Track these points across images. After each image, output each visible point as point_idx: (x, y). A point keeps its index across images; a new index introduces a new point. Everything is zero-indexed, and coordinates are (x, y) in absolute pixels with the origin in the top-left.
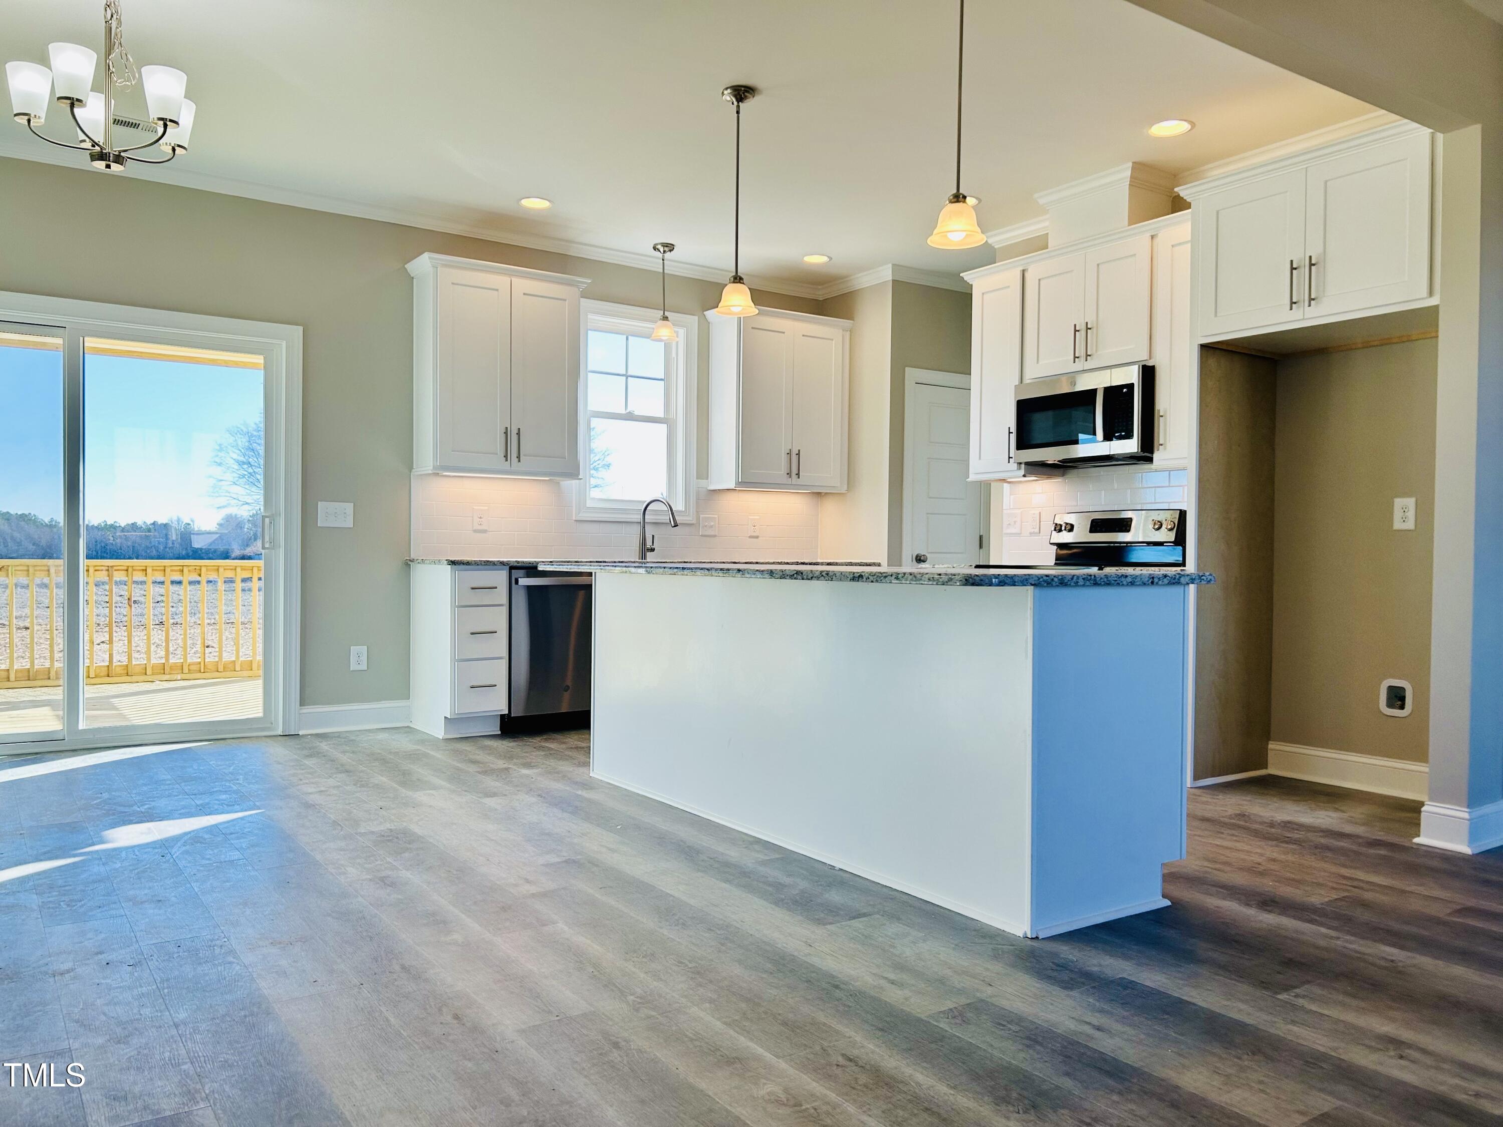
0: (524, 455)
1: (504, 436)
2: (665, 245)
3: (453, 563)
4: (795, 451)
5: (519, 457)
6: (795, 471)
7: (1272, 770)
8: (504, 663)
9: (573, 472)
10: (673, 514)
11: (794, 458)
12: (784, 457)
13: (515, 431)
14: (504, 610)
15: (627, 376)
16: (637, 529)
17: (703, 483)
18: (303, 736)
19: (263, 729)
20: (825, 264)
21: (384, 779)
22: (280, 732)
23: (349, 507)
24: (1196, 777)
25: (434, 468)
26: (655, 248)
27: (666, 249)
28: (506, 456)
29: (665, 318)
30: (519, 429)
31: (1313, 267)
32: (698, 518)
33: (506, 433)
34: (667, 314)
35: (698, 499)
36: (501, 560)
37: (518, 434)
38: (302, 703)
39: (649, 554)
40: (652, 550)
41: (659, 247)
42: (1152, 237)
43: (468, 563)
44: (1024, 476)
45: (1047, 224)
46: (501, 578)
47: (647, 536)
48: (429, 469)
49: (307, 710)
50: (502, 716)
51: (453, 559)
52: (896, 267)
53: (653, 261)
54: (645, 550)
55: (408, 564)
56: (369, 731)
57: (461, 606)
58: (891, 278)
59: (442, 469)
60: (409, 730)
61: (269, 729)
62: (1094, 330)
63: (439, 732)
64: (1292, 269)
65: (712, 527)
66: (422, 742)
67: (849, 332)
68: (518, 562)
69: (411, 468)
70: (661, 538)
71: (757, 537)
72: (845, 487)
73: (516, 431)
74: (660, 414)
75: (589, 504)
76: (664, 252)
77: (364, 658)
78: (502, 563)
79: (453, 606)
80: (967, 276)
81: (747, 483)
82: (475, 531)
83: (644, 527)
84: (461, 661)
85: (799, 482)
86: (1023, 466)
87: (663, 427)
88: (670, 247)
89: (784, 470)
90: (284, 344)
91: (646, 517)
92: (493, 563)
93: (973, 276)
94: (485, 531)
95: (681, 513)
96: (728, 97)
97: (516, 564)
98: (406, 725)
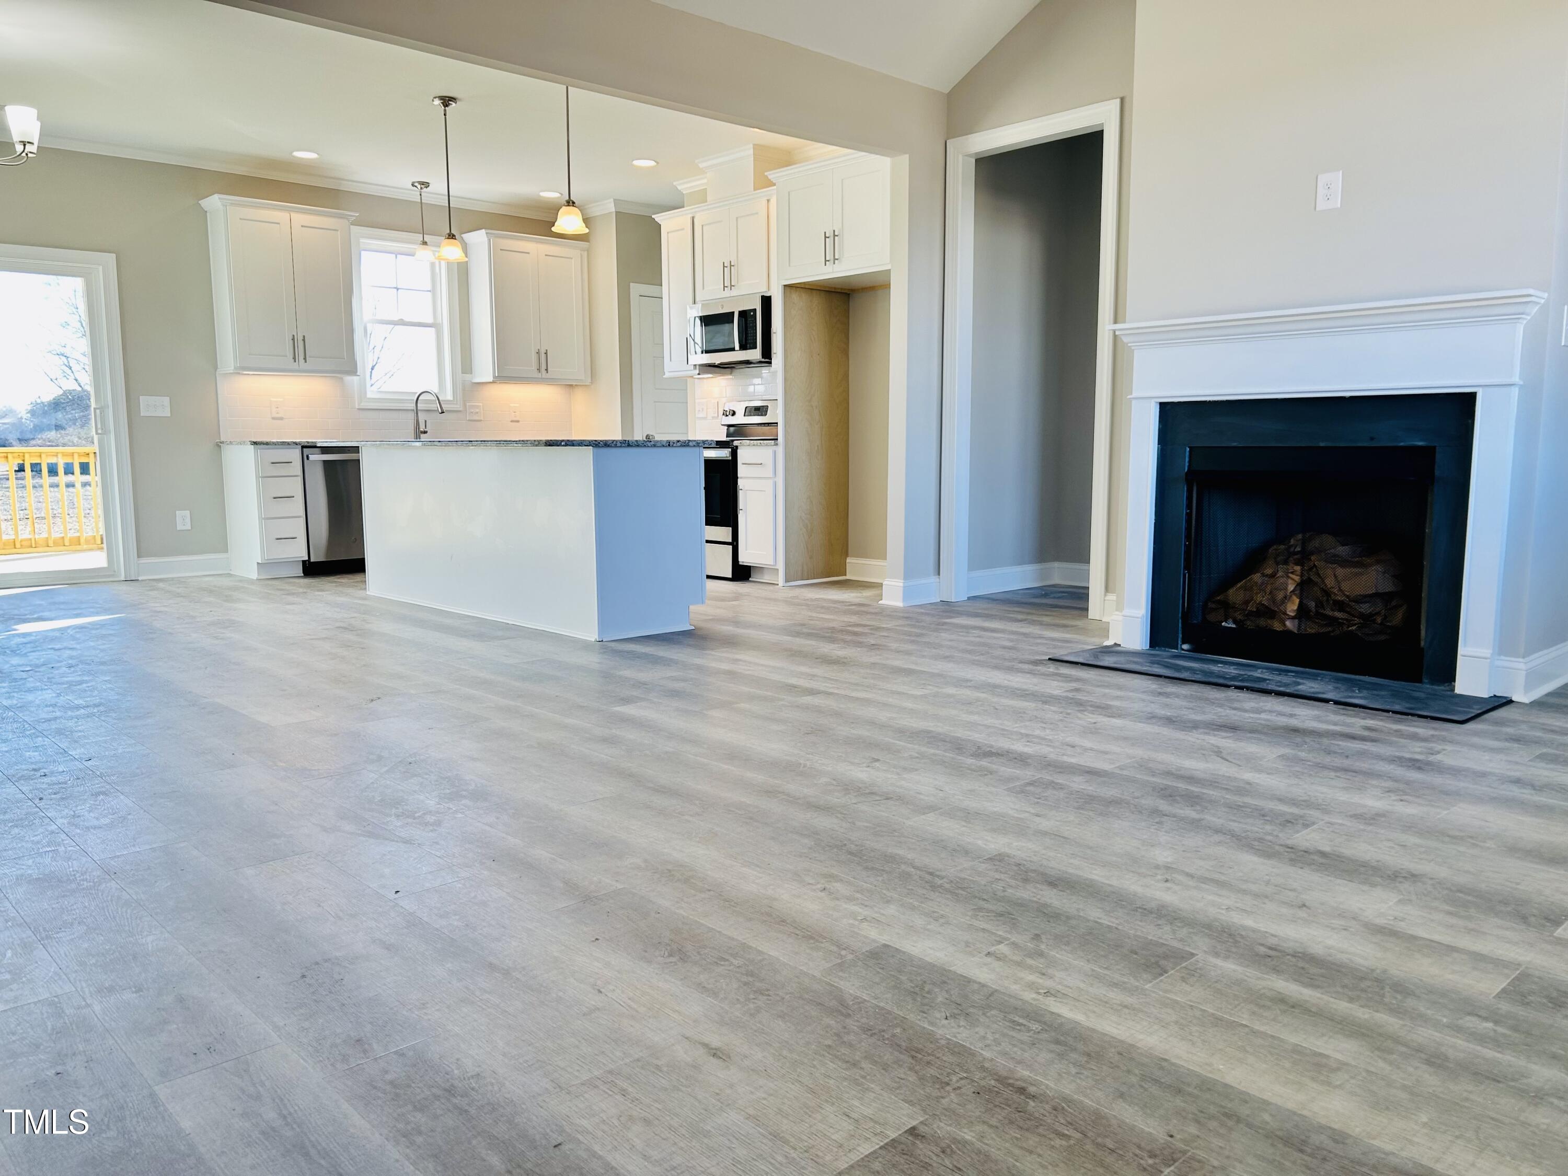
0: (310, 357)
1: (291, 342)
2: (422, 183)
3: (255, 443)
4: (543, 351)
5: (305, 359)
6: (543, 367)
7: (848, 577)
8: (303, 520)
9: (353, 371)
10: (439, 403)
11: (543, 356)
12: (534, 356)
13: (300, 338)
14: (300, 479)
15: (398, 289)
16: (412, 416)
17: (468, 377)
18: (142, 580)
19: (109, 576)
20: (558, 198)
21: (212, 599)
22: (123, 578)
23: (166, 400)
24: (787, 580)
25: (235, 368)
26: (413, 185)
27: (423, 186)
28: (294, 358)
29: (425, 243)
30: (304, 337)
31: (836, 238)
32: (465, 405)
33: (293, 339)
34: (427, 238)
35: (464, 390)
36: (294, 441)
37: (304, 340)
38: (139, 556)
39: (422, 435)
40: (425, 432)
41: (416, 184)
42: (768, 201)
43: (267, 444)
44: (699, 374)
45: (705, 181)
46: (295, 455)
47: (420, 421)
48: (231, 369)
49: (144, 561)
50: (304, 562)
51: (255, 440)
52: (616, 202)
53: (414, 195)
54: (419, 433)
55: (219, 445)
56: (197, 576)
57: (264, 478)
58: (613, 210)
59: (242, 369)
60: (230, 575)
61: (112, 576)
62: (736, 266)
63: (254, 575)
64: (826, 237)
65: (477, 413)
66: (241, 581)
67: (586, 252)
68: (308, 442)
69: (216, 368)
70: (431, 422)
71: (518, 421)
72: (589, 380)
73: (302, 338)
74: (430, 320)
75: (369, 395)
76: (421, 188)
77: (188, 520)
78: (296, 444)
79: (257, 477)
80: (658, 218)
81: (503, 377)
82: (274, 418)
83: (417, 413)
84: (266, 519)
85: (548, 376)
86: (698, 367)
87: (432, 331)
88: (426, 185)
89: (534, 367)
90: (101, 268)
91: (419, 405)
92: (288, 444)
93: (661, 218)
94: (281, 419)
95: (448, 402)
96: (437, 102)
97: (306, 444)
98: (226, 572)
